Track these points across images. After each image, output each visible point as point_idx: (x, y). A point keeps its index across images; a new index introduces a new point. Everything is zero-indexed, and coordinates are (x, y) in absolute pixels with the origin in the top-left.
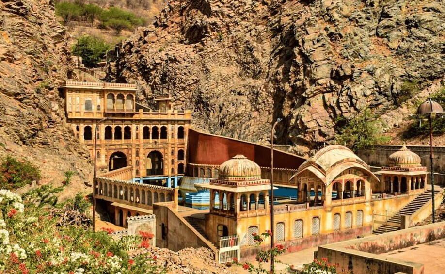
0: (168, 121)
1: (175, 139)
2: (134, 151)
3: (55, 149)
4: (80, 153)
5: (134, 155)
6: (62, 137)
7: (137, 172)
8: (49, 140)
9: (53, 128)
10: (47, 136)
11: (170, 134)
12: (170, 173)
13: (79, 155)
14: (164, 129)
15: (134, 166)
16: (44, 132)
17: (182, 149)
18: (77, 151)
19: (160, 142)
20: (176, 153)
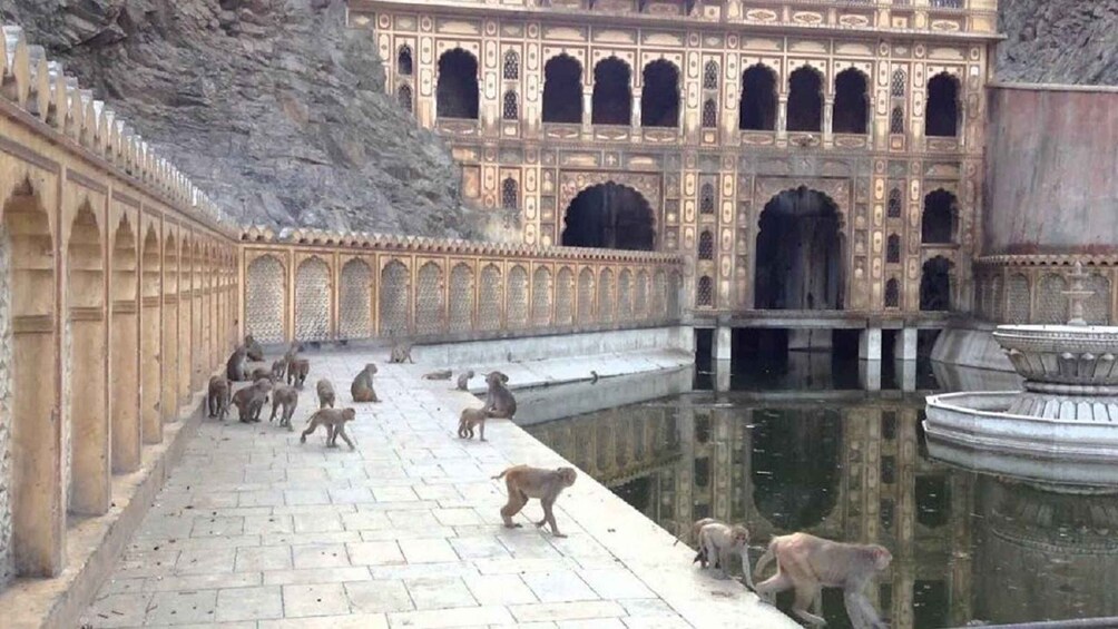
0: (873, 40)
1: (909, 137)
2: (690, 183)
3: (234, 129)
4: (395, 171)
5: (690, 207)
6: (297, 84)
7: (706, 287)
8: (209, 86)
9: (258, 36)
10: (200, 64)
11: (882, 109)
12: (878, 305)
13: (388, 179)
14: (853, 86)
15: (691, 259)
16: (185, 45)
17: (947, 187)
18: (384, 164)
19: (828, 146)
20: (914, 209)
